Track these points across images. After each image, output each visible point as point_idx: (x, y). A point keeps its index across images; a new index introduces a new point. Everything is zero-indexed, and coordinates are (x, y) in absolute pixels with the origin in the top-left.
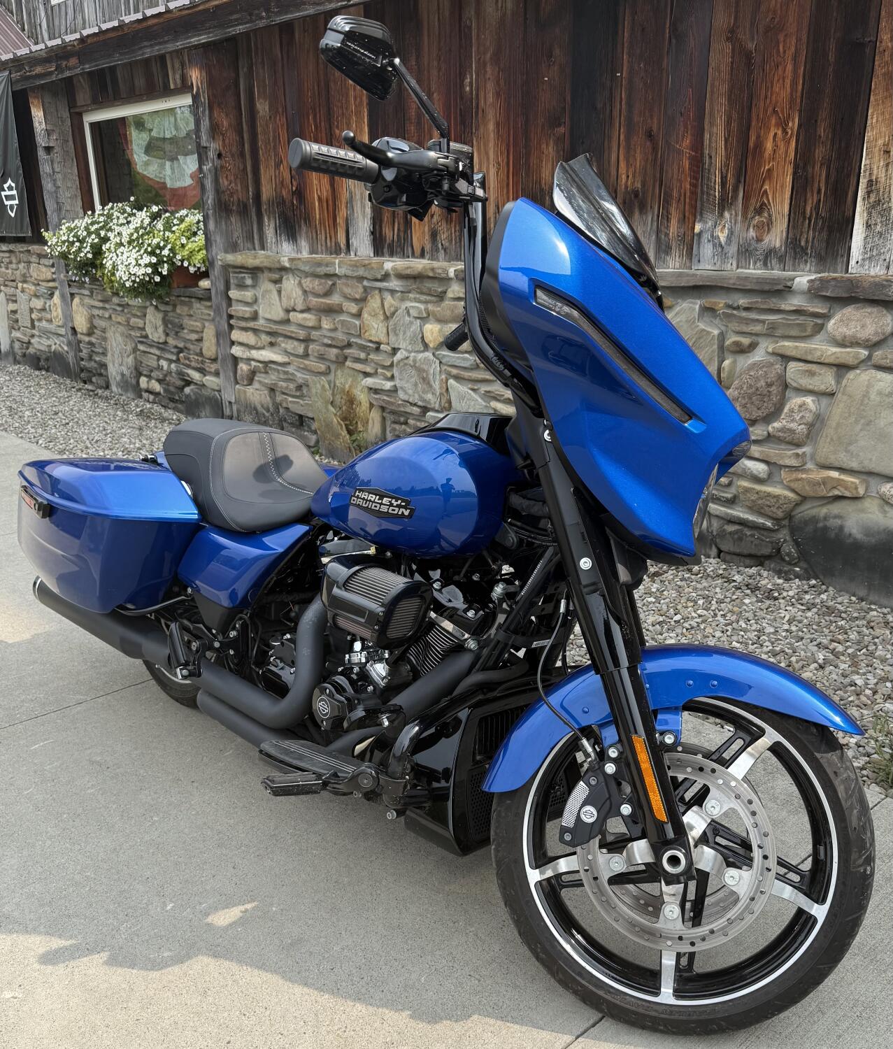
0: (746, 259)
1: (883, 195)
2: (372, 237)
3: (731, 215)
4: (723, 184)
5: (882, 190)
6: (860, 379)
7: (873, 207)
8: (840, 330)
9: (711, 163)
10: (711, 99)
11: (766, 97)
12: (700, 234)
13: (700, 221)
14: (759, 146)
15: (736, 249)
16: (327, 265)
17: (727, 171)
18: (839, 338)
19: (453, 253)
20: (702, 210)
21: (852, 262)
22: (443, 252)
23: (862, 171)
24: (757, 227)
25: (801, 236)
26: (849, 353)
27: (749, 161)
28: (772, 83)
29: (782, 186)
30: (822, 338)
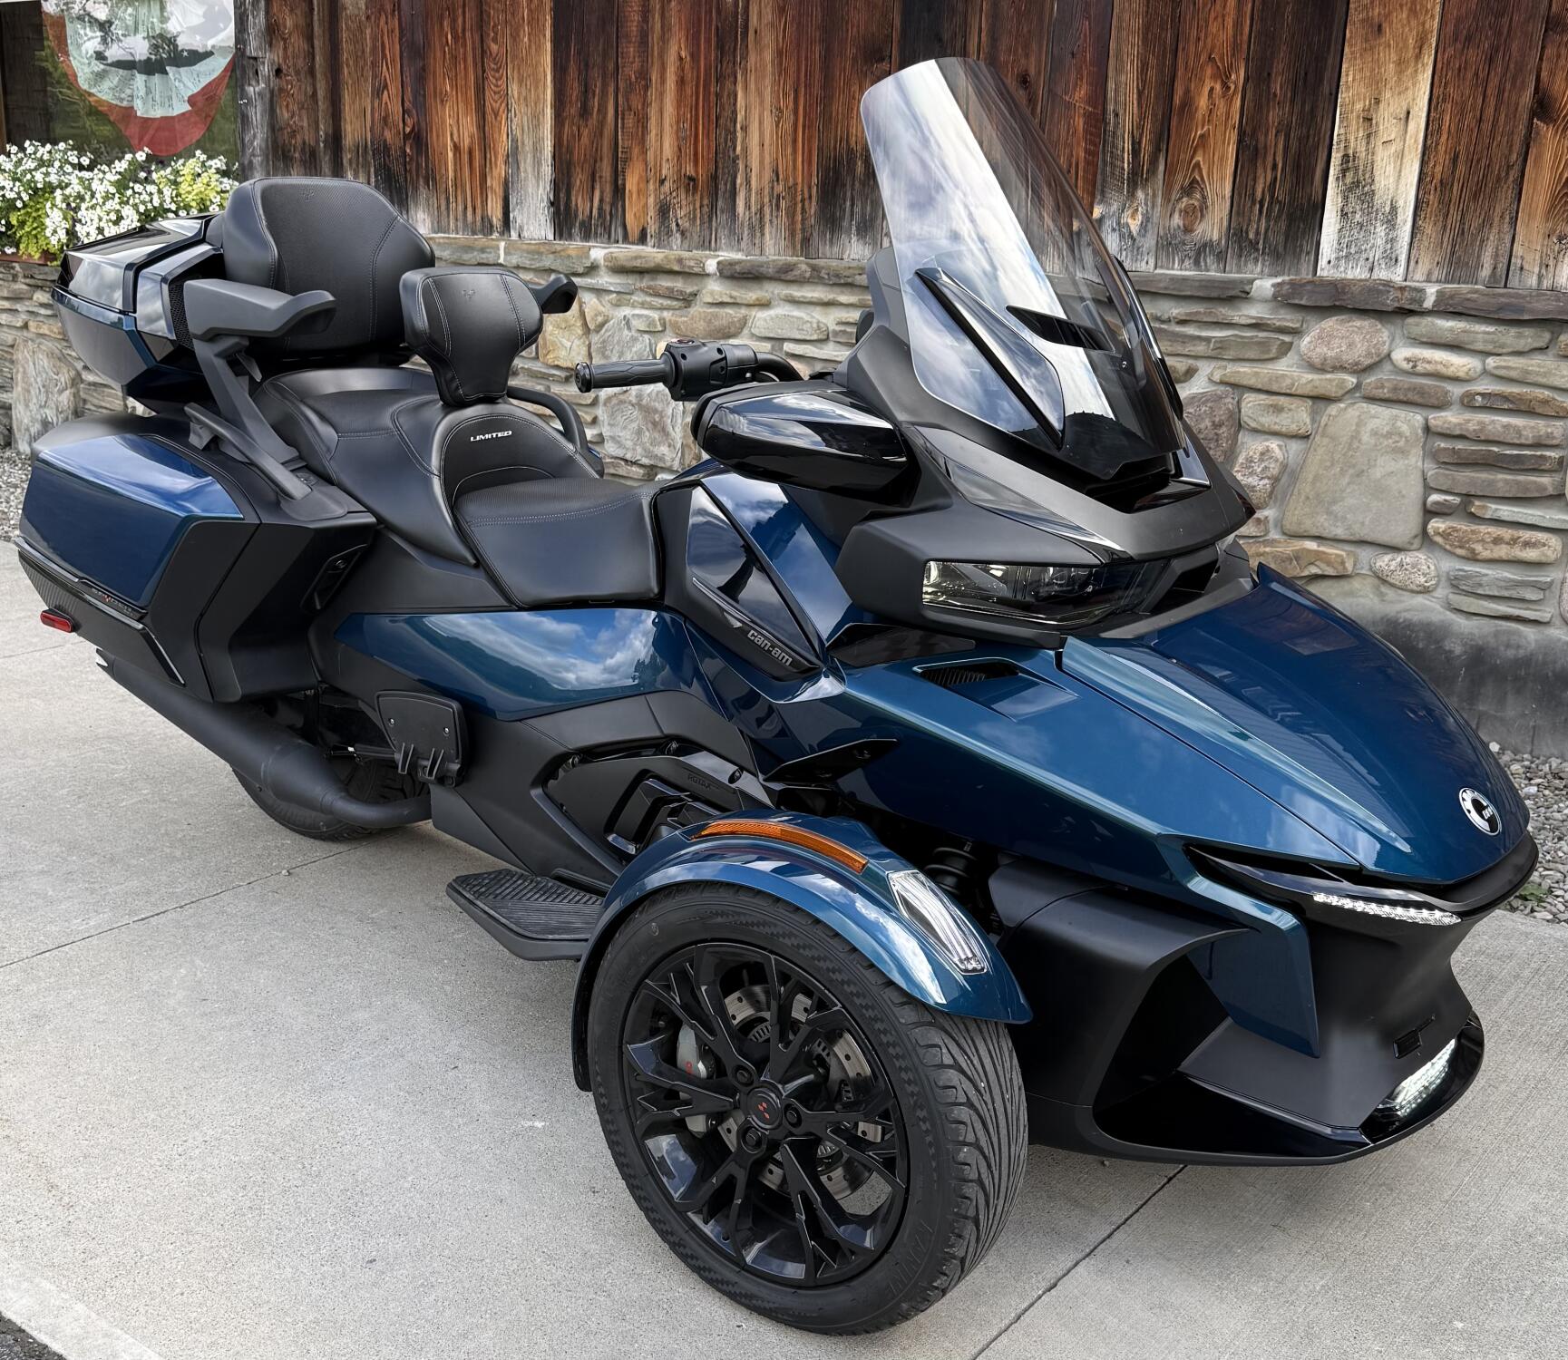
0: (1168, 256)
1: (1364, 175)
2: (552, 209)
3: (1147, 195)
4: (1136, 152)
5: (1361, 167)
6: (1347, 415)
7: (1350, 190)
8: (1318, 350)
9: (1116, 125)
10: (1118, 38)
11: (1199, 39)
12: (1101, 220)
13: (1099, 203)
14: (1188, 104)
15: (1155, 242)
16: (483, 250)
17: (1141, 135)
18: (1317, 361)
19: (696, 237)
20: (1103, 187)
21: (1322, 262)
22: (678, 235)
23: (1335, 142)
24: (1186, 213)
25: (1248, 225)
26: (1330, 380)
27: (1174, 123)
28: (1207, 22)
29: (1222, 159)
30: (1291, 362)
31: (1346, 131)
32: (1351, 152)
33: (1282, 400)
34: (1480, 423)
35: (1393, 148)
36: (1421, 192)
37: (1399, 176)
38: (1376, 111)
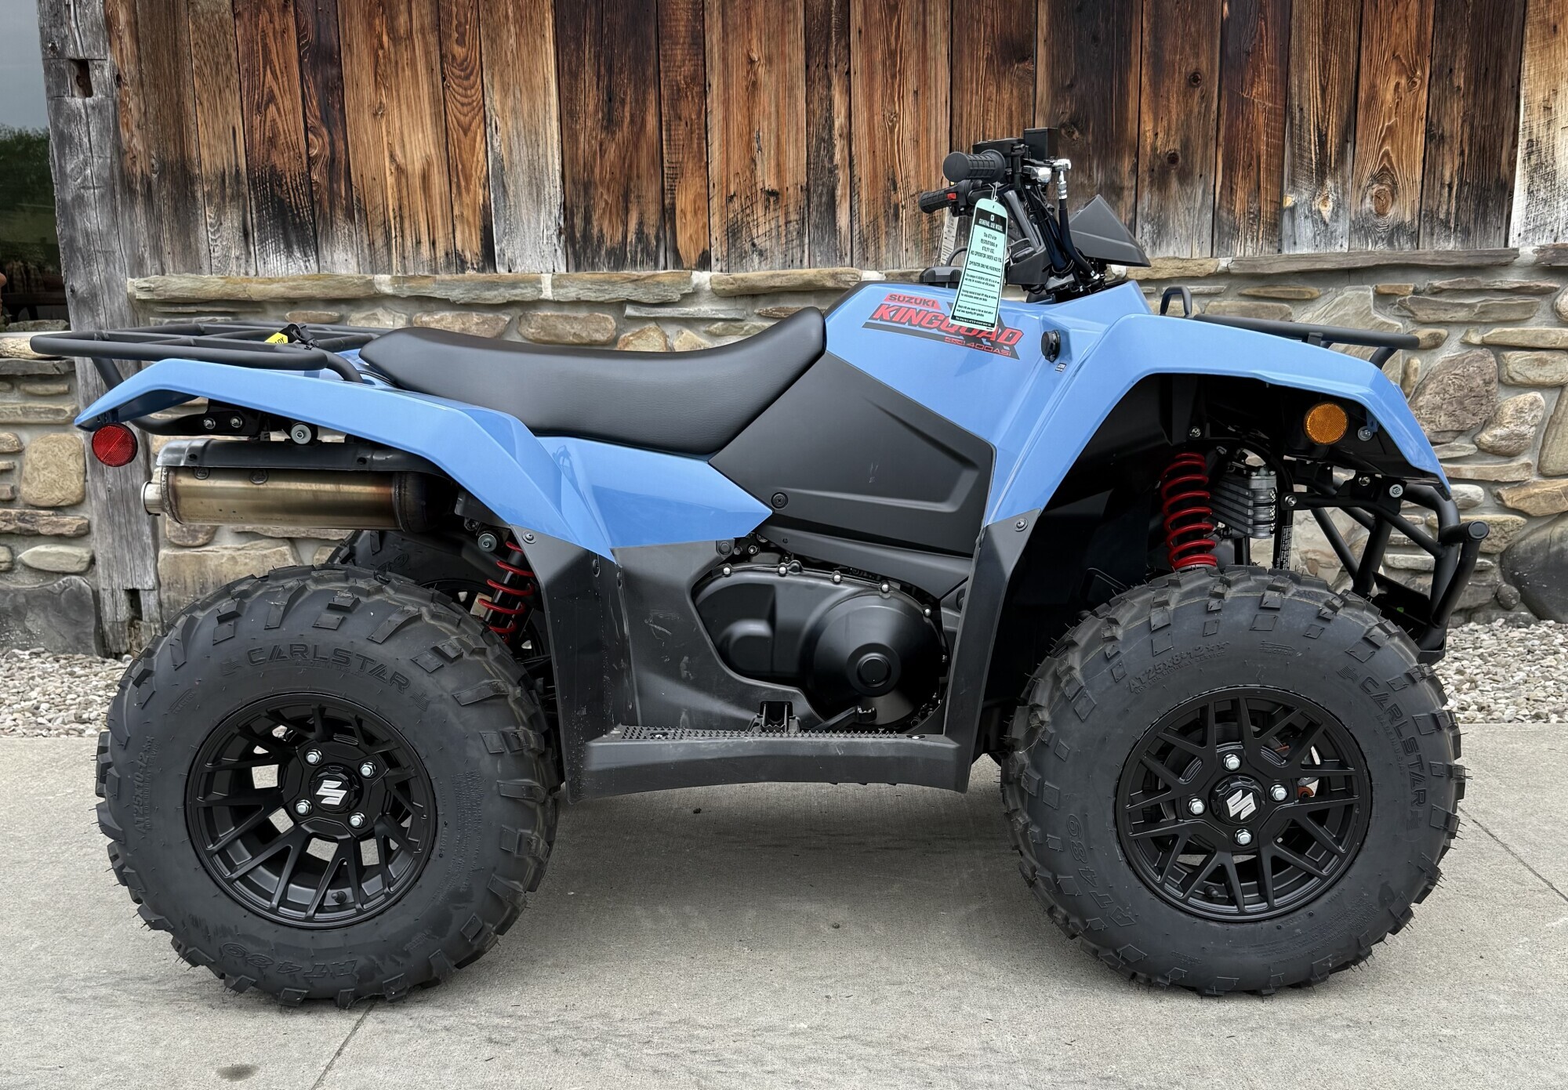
0: (1359, 241)
1: (1546, 157)
3: (1337, 183)
4: (1322, 143)
5: (1544, 151)
7: (1535, 170)
9: (1302, 118)
10: (1299, 38)
11: (1380, 37)
12: (1293, 209)
13: (1292, 191)
14: (1373, 97)
15: (1347, 226)
17: (1327, 128)
20: (1294, 179)
21: (1513, 236)
22: (756, 257)
23: (1520, 129)
24: (1377, 198)
25: (1439, 206)
27: (1360, 118)
28: (1389, 22)
29: (1410, 146)
30: (1542, 320)
31: (1529, 119)
32: (1534, 137)
33: (1545, 355)
38: (1555, 101)
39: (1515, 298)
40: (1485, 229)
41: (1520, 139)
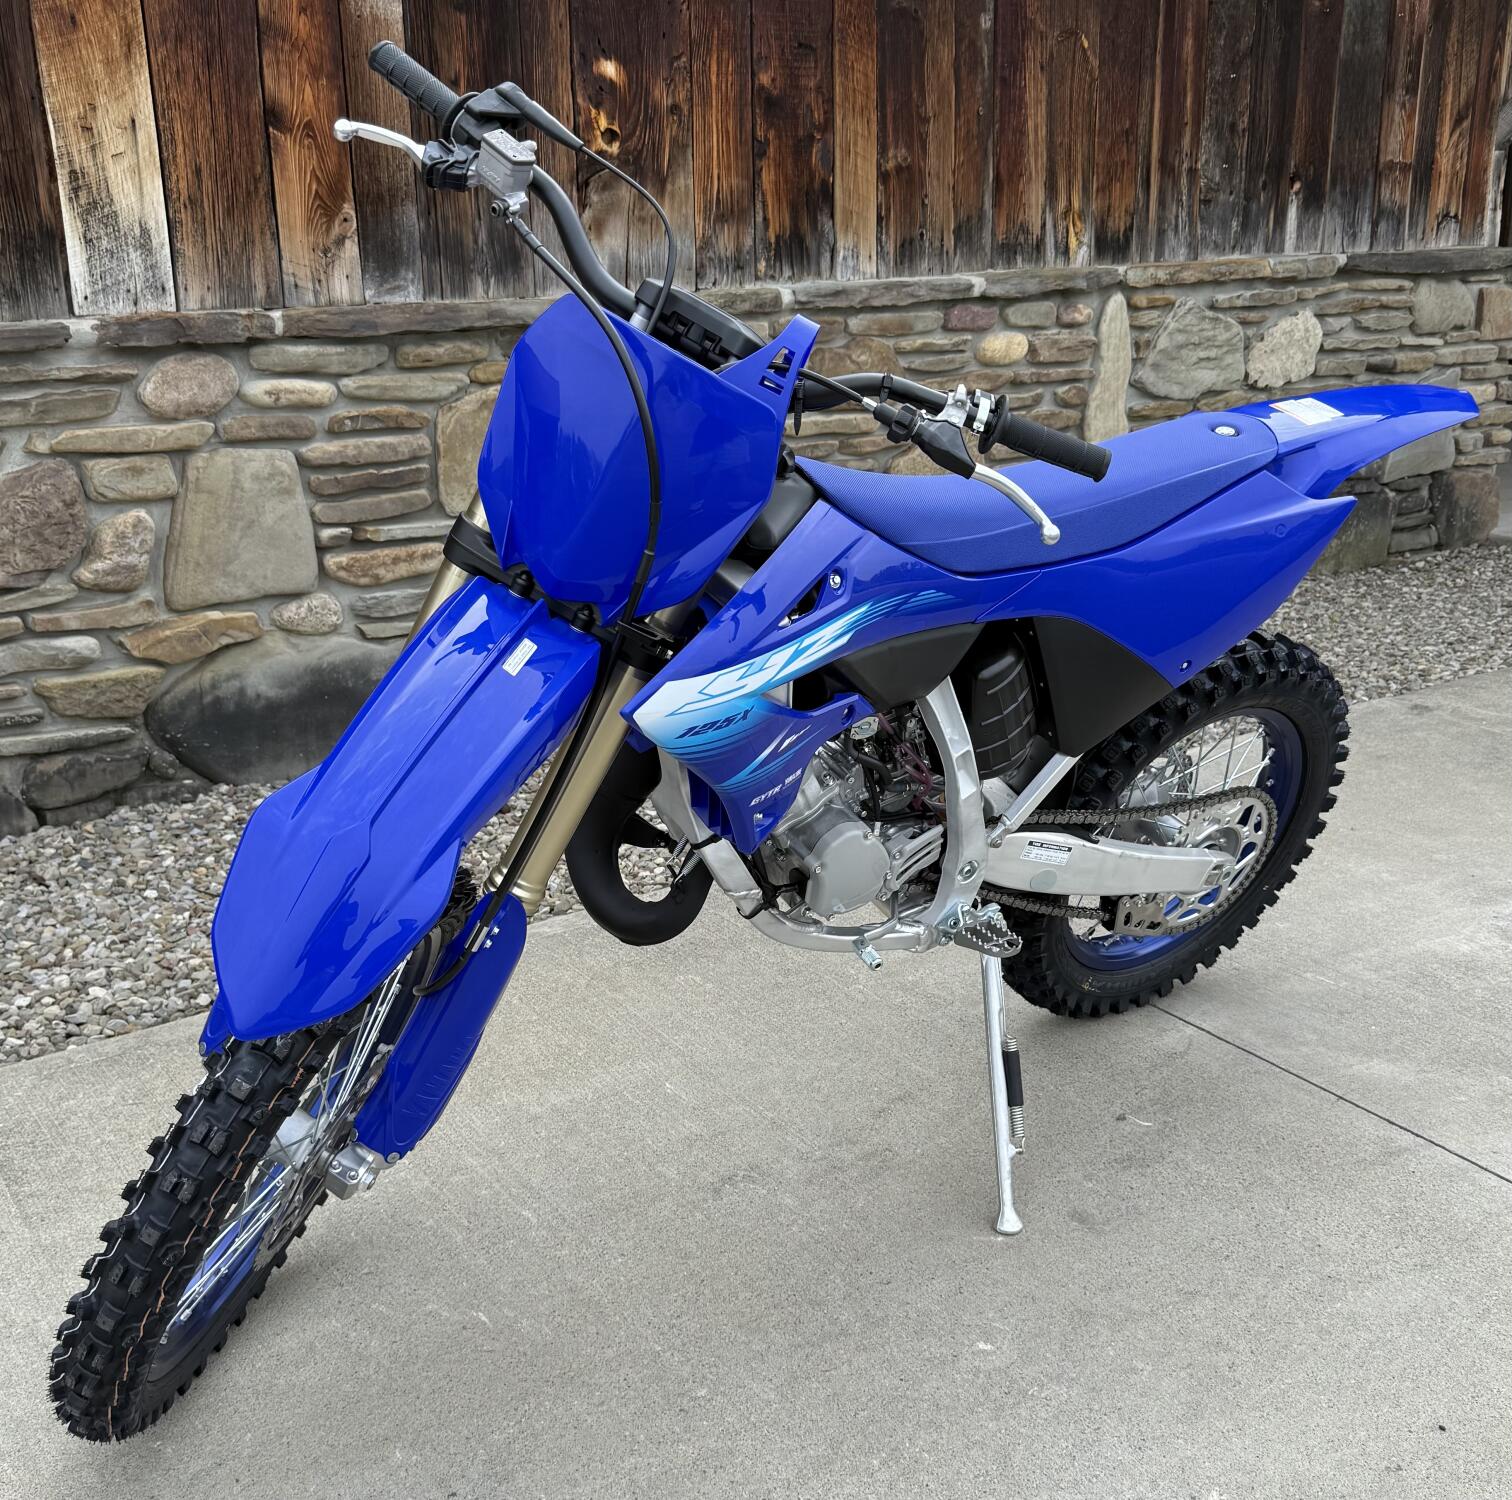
1: (99, 194)
5: (94, 186)
6: (215, 463)
7: (88, 212)
8: (165, 396)
21: (77, 298)
23: (56, 156)
26: (188, 429)
30: (125, 416)
31: (66, 141)
32: (77, 167)
33: (138, 461)
34: (357, 447)
35: (126, 164)
36: (171, 212)
37: (142, 194)
38: (95, 118)
39: (85, 388)
40: (38, 290)
41: (58, 171)
